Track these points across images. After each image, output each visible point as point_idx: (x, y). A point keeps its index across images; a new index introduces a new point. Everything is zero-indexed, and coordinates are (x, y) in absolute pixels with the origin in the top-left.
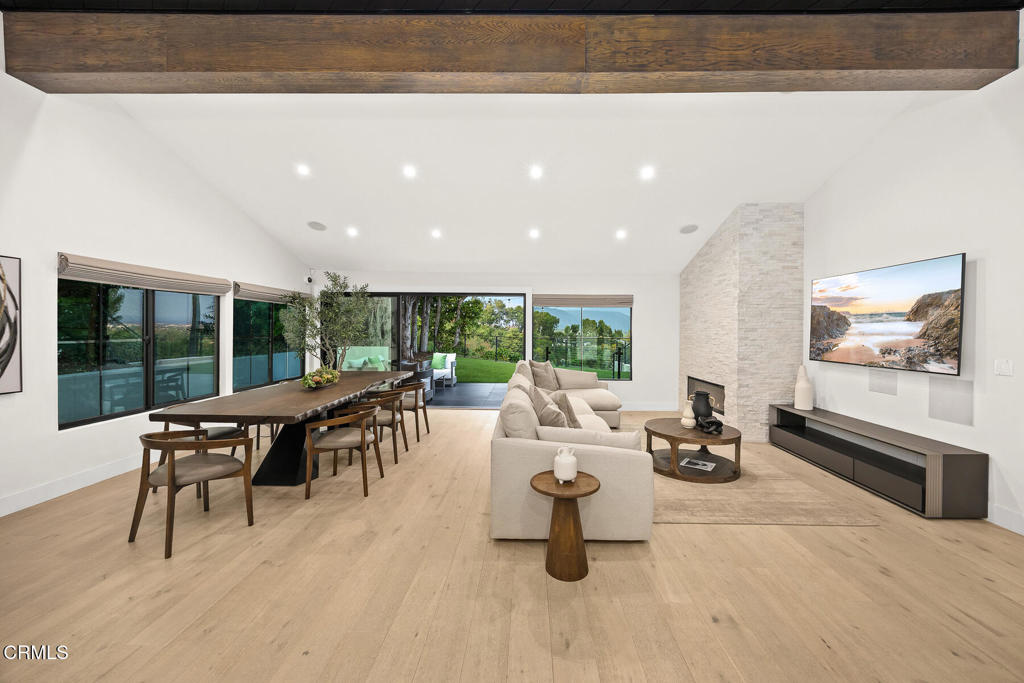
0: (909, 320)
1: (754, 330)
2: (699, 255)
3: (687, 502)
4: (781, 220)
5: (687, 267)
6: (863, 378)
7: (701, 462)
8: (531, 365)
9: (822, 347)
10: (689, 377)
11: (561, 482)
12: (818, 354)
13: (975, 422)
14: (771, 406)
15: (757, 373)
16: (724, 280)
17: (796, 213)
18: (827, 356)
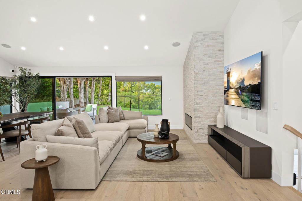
1: (202, 91)
2: (187, 57)
4: (213, 39)
5: (185, 62)
10: (186, 113)
11: (37, 162)
13: (268, 133)
14: (209, 126)
15: (203, 111)
17: (220, 36)
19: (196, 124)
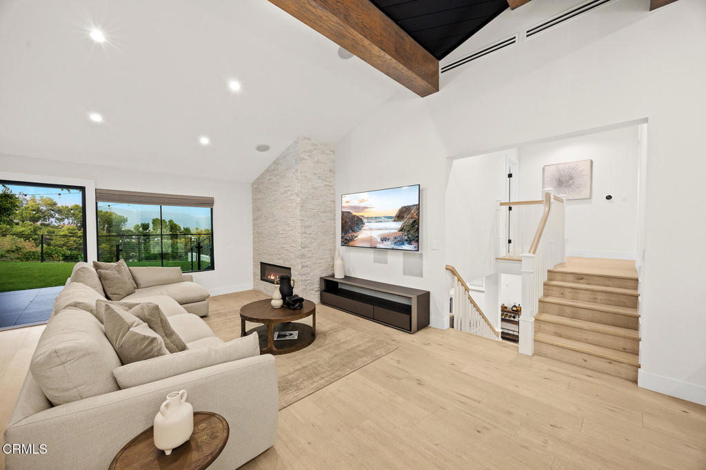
0: (395, 221)
1: (310, 227)
2: (267, 171)
3: (290, 377)
4: (323, 153)
5: (258, 179)
6: (371, 255)
7: (288, 333)
8: (96, 266)
9: (348, 238)
10: (261, 263)
11: (168, 453)
12: (346, 242)
13: (424, 275)
14: (321, 278)
15: (312, 257)
16: (289, 190)
17: (331, 151)
18: (351, 243)
19: (300, 277)
